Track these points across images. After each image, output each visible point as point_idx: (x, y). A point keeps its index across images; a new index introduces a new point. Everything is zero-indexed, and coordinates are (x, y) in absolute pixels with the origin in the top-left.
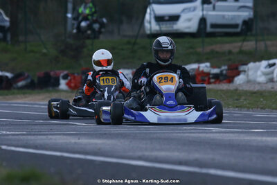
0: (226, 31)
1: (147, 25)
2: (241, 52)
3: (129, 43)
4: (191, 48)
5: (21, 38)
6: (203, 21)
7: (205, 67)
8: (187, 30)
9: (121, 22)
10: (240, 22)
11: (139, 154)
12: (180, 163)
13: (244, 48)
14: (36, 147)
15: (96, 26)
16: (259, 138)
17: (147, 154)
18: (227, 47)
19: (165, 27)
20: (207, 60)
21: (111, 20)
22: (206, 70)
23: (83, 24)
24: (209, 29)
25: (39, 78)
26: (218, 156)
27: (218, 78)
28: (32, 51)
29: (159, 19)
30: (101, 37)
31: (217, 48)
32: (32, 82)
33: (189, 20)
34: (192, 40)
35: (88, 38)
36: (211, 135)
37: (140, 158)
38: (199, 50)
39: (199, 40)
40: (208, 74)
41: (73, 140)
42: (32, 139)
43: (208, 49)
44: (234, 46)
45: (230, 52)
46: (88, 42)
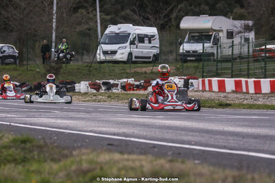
0: (144, 61)
1: (98, 56)
2: (152, 73)
3: (87, 66)
4: (123, 70)
5: (25, 63)
6: (130, 54)
7: (131, 81)
8: (121, 60)
9: (83, 54)
10: (152, 56)
11: (91, 129)
12: (114, 135)
13: (154, 71)
14: (31, 125)
15: (68, 56)
16: (161, 121)
17: (95, 129)
18: (144, 70)
19: (109, 58)
20: (132, 77)
21: (77, 53)
22: (132, 83)
23: (61, 55)
24: (134, 59)
25: (35, 86)
26: (136, 131)
27: (138, 87)
28: (31, 70)
29: (105, 53)
30: (71, 63)
31: (139, 70)
32: (31, 87)
33: (123, 54)
34: (124, 65)
35: (64, 63)
36: (133, 119)
37: (91, 131)
38: (128, 71)
39: (128, 65)
40: (133, 85)
41: (53, 121)
42: (29, 120)
43: (133, 71)
44: (148, 69)
45: (146, 73)
46: (64, 65)
